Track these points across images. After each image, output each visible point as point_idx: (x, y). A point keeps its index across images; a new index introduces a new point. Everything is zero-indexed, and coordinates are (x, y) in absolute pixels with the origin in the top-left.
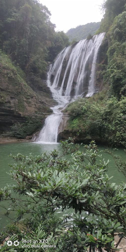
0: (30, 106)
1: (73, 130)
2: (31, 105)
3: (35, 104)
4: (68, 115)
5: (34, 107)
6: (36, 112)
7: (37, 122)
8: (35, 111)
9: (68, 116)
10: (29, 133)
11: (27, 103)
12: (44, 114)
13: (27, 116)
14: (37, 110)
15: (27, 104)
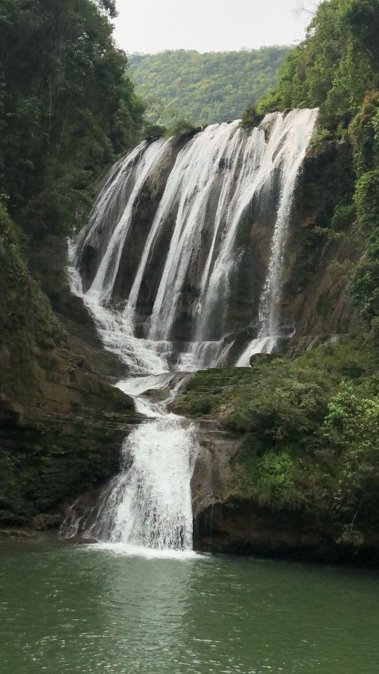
0: (53, 380)
1: (274, 499)
2: (56, 375)
3: (72, 373)
4: (219, 428)
5: (69, 383)
6: (75, 407)
7: (82, 454)
8: (71, 403)
9: (224, 432)
10: (45, 501)
11: (43, 367)
12: (107, 414)
13: (41, 421)
14: (77, 400)
15: (43, 372)
